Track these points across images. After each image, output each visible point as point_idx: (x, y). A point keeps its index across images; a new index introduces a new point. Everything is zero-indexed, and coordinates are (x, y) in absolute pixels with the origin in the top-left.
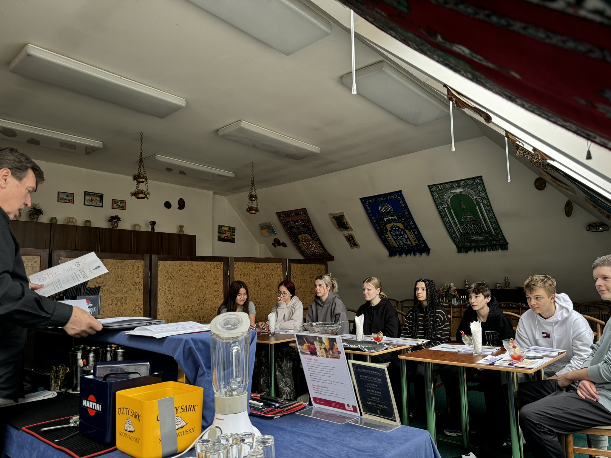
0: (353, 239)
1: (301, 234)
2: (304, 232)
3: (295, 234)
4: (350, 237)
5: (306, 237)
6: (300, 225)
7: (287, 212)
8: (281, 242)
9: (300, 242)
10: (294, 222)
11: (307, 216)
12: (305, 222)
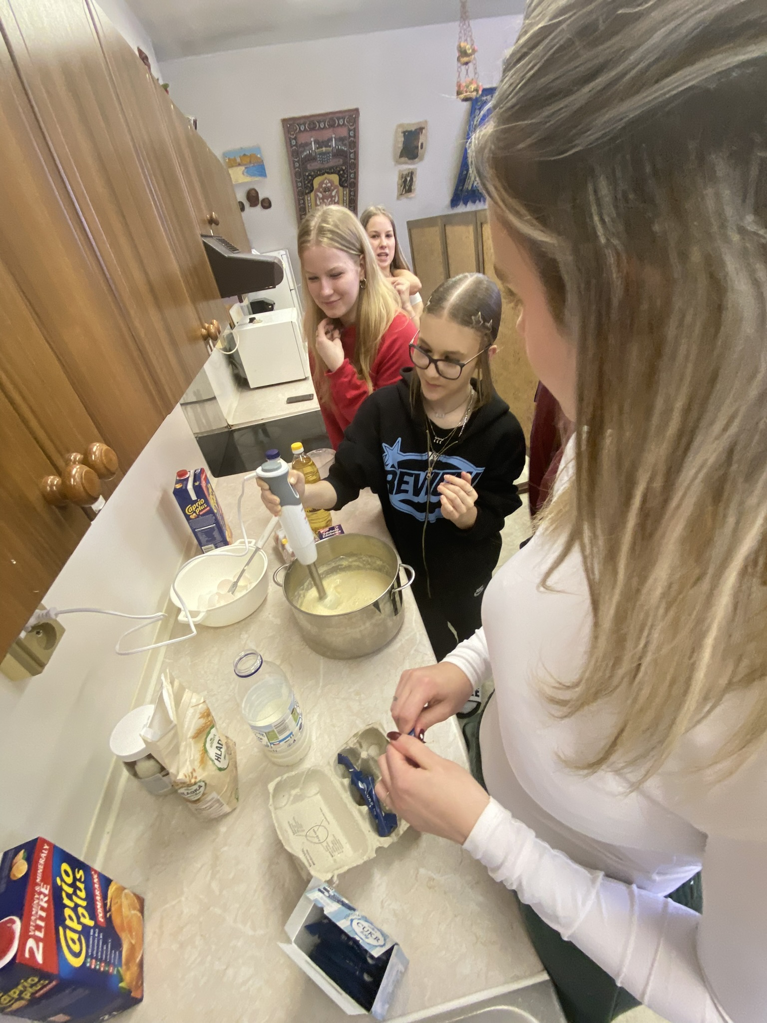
0: (412, 179)
1: (323, 174)
2: (330, 171)
3: (309, 175)
4: (408, 176)
5: (331, 182)
6: (329, 153)
7: (312, 119)
8: (261, 197)
9: (312, 194)
10: (320, 144)
11: (356, 131)
12: (345, 145)
